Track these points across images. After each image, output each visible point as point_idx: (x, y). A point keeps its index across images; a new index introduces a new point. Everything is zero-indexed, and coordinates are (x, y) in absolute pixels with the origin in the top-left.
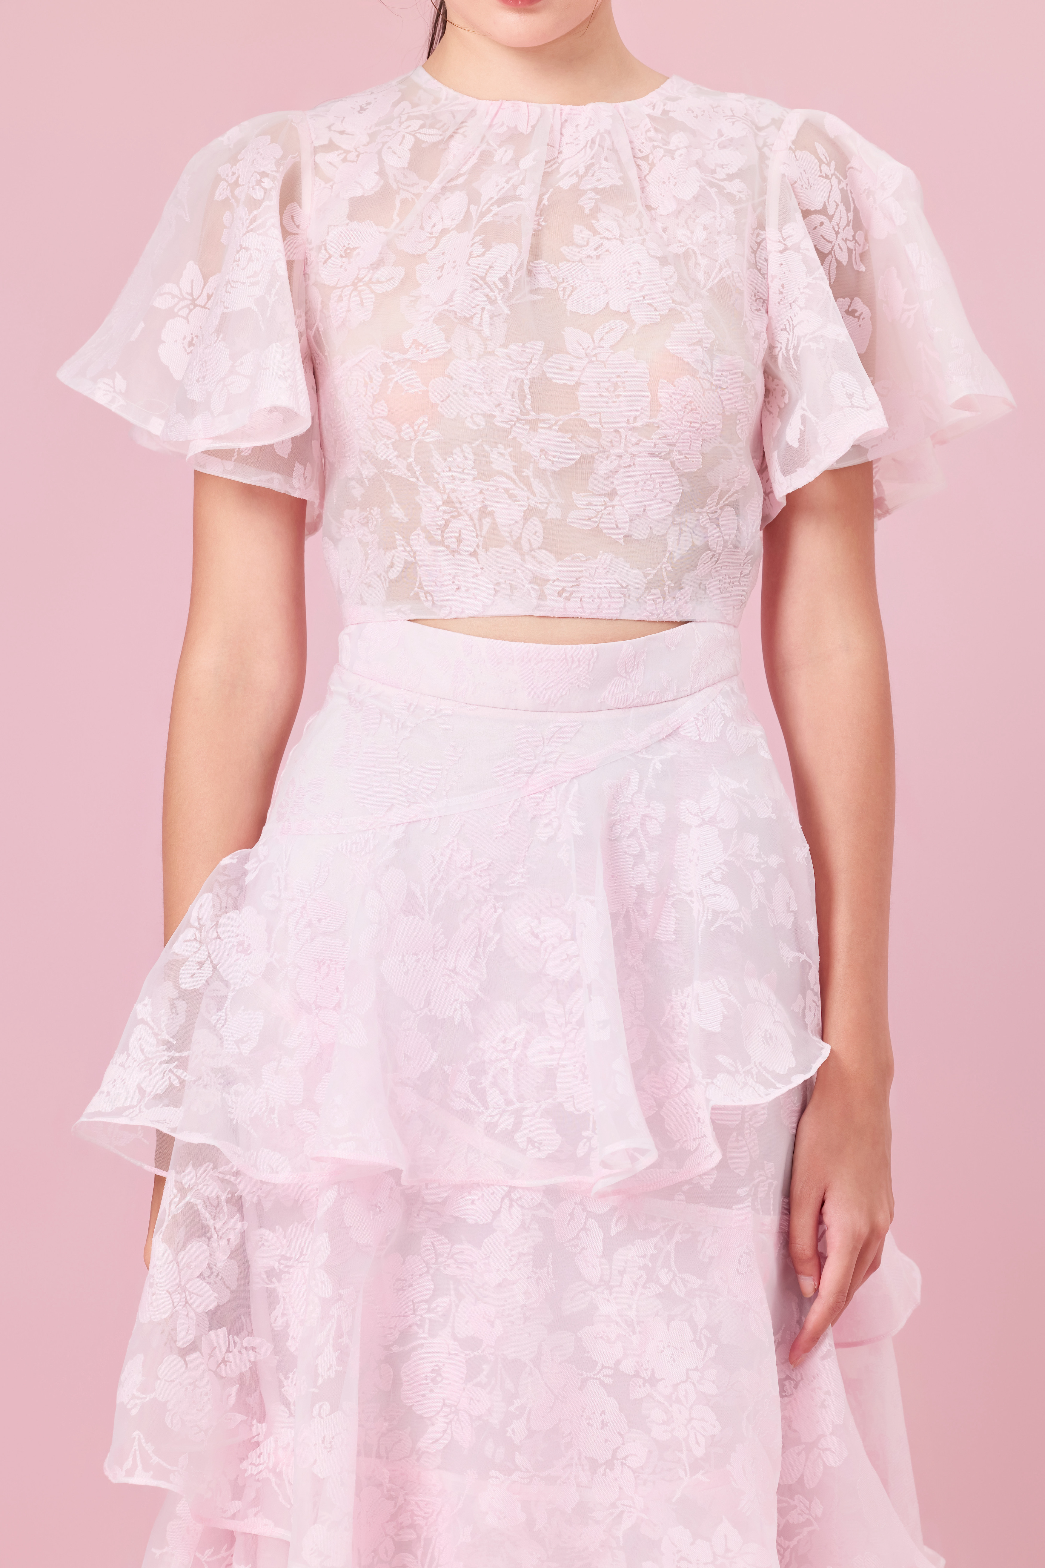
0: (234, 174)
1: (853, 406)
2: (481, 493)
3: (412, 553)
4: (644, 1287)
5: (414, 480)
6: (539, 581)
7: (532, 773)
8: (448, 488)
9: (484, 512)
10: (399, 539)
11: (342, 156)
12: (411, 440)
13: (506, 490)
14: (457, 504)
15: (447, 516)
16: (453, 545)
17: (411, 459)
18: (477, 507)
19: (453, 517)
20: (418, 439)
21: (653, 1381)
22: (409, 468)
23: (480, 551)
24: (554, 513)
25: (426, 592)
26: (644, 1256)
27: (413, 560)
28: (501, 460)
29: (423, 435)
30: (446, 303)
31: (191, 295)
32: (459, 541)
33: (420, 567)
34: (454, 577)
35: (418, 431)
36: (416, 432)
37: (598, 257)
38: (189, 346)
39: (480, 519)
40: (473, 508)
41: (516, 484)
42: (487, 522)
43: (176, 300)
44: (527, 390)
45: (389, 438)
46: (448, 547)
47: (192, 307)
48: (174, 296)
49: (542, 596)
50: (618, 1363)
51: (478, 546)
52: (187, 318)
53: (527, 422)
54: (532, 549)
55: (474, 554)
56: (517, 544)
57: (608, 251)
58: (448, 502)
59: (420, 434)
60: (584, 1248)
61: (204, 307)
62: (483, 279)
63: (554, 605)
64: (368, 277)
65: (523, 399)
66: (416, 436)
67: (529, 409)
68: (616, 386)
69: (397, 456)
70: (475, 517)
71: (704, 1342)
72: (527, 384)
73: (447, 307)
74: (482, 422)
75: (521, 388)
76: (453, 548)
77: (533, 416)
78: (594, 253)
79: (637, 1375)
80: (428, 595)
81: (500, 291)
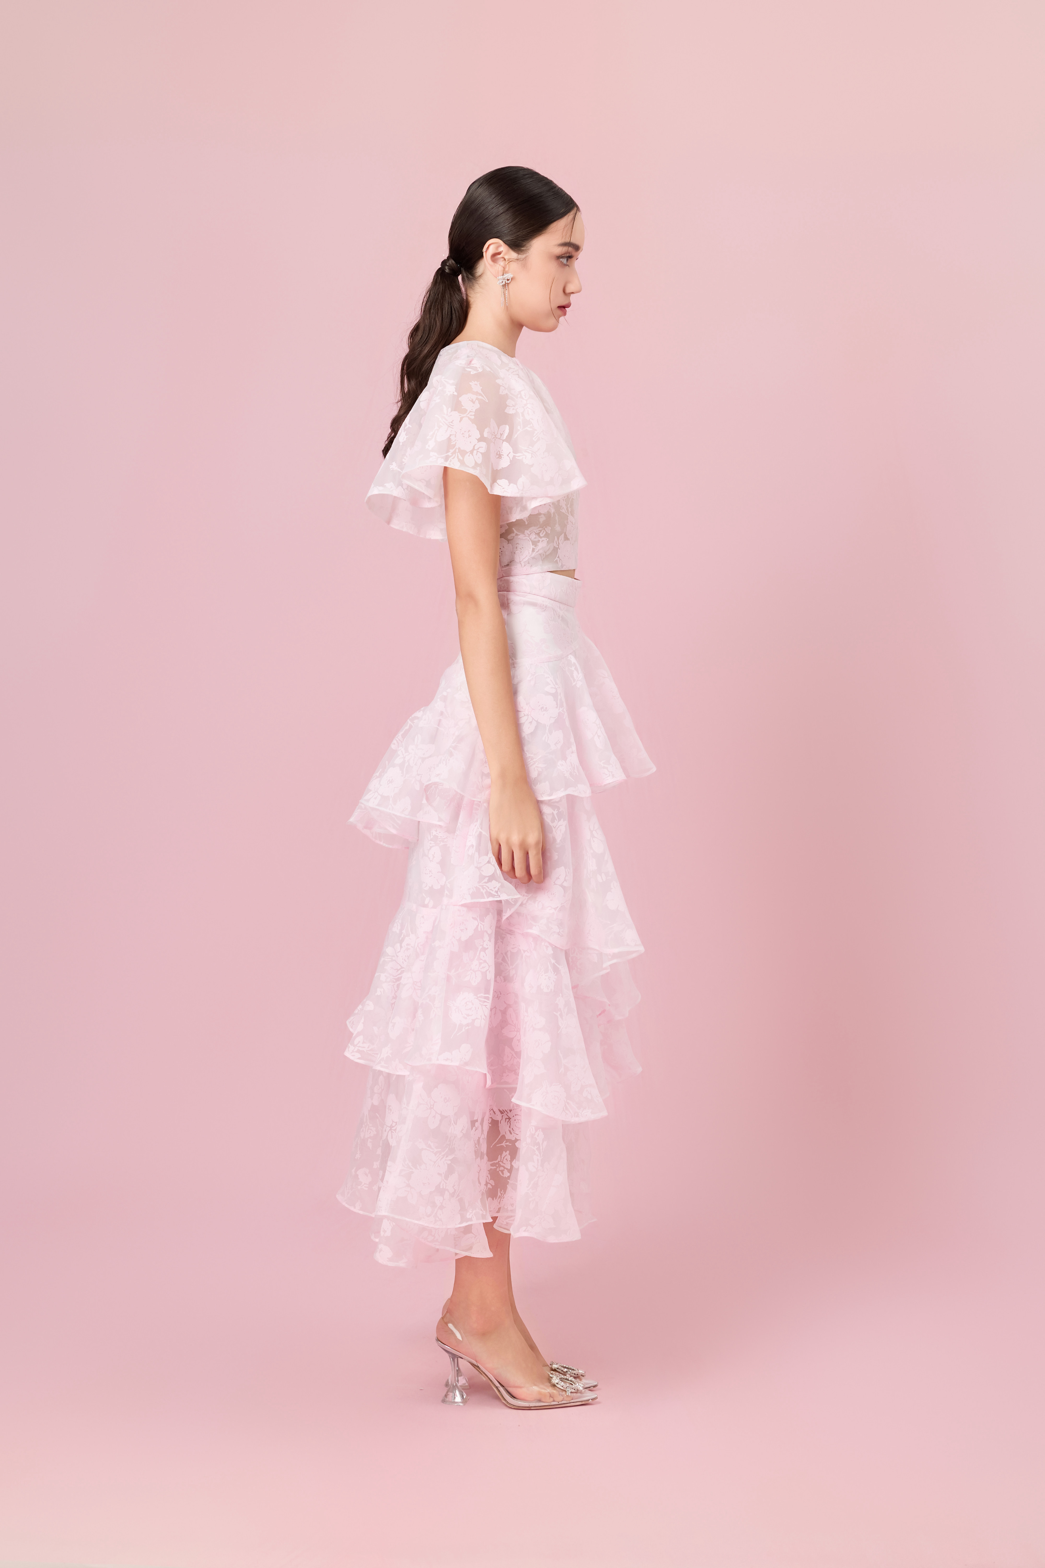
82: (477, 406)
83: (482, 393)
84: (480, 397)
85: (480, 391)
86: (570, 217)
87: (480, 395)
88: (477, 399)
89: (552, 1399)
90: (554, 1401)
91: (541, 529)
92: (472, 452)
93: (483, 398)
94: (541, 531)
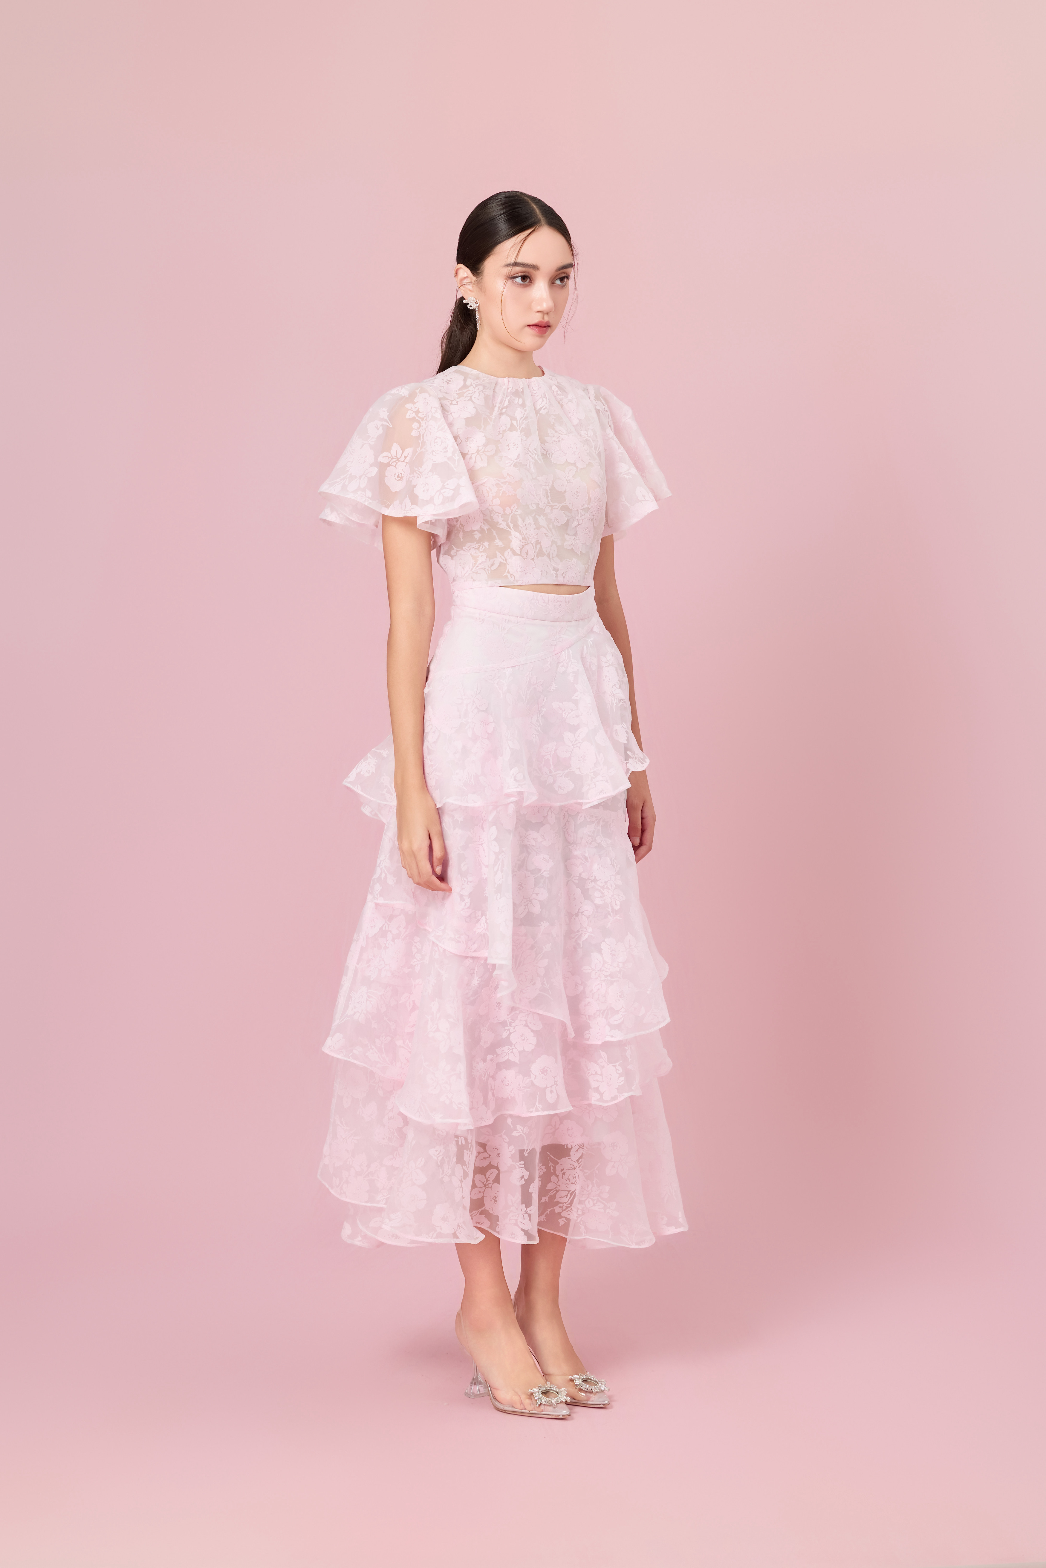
0: (415, 408)
1: (645, 500)
2: (537, 535)
3: (504, 559)
4: (590, 844)
5: (509, 530)
6: (556, 570)
7: (555, 646)
8: (524, 534)
9: (538, 542)
10: (498, 554)
11: (450, 402)
12: (510, 514)
13: (545, 534)
14: (527, 539)
15: (523, 544)
16: (525, 556)
17: (509, 521)
18: (535, 540)
19: (526, 545)
20: (512, 514)
21: (595, 880)
22: (508, 525)
23: (535, 558)
24: (559, 543)
25: (511, 575)
26: (590, 832)
27: (505, 562)
28: (542, 521)
29: (515, 512)
30: (517, 459)
31: (396, 457)
32: (527, 554)
33: (508, 564)
34: (525, 568)
35: (513, 510)
36: (512, 510)
37: (559, 441)
38: (398, 478)
39: (536, 545)
40: (533, 541)
41: (548, 531)
42: (538, 546)
43: (390, 459)
44: (549, 493)
45: (499, 513)
46: (523, 557)
47: (397, 462)
48: (389, 458)
49: (557, 576)
50: (580, 874)
51: (534, 556)
52: (395, 466)
53: (550, 506)
54: (553, 557)
55: (533, 559)
56: (548, 556)
57: (562, 439)
58: (524, 539)
59: (513, 512)
60: (567, 829)
61: (404, 461)
62: (528, 449)
63: (561, 580)
64: (483, 450)
65: (547, 497)
66: (512, 512)
67: (550, 501)
68: (577, 492)
69: (503, 520)
70: (534, 545)
71: (615, 865)
72: (549, 491)
73: (518, 460)
74: (534, 506)
75: (547, 493)
76: (525, 557)
77: (552, 504)
78: (557, 440)
79: (589, 879)
80: (512, 576)
81: (536, 454)
82: (381, 431)
83: (388, 420)
84: (385, 423)
85: (386, 418)
86: (521, 236)
87: (386, 420)
88: (382, 425)
89: (522, 1406)
90: (525, 1409)
91: (479, 544)
92: (360, 477)
93: (388, 425)
94: (480, 546)
